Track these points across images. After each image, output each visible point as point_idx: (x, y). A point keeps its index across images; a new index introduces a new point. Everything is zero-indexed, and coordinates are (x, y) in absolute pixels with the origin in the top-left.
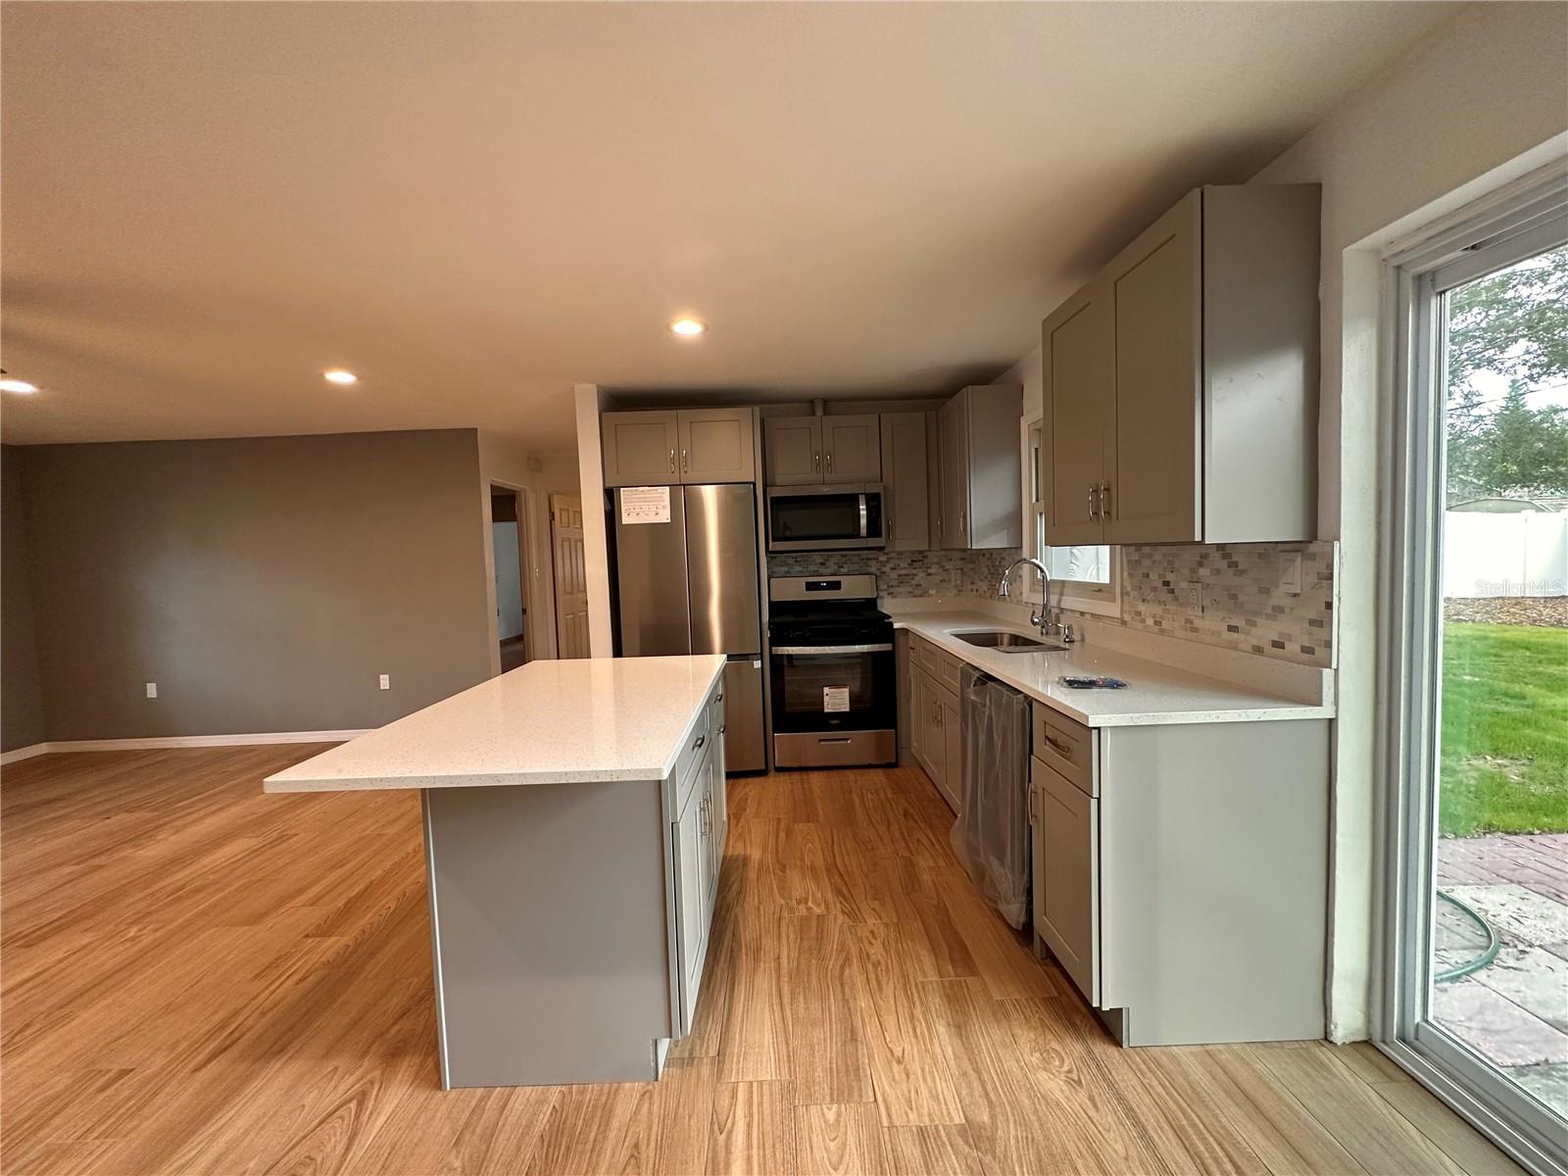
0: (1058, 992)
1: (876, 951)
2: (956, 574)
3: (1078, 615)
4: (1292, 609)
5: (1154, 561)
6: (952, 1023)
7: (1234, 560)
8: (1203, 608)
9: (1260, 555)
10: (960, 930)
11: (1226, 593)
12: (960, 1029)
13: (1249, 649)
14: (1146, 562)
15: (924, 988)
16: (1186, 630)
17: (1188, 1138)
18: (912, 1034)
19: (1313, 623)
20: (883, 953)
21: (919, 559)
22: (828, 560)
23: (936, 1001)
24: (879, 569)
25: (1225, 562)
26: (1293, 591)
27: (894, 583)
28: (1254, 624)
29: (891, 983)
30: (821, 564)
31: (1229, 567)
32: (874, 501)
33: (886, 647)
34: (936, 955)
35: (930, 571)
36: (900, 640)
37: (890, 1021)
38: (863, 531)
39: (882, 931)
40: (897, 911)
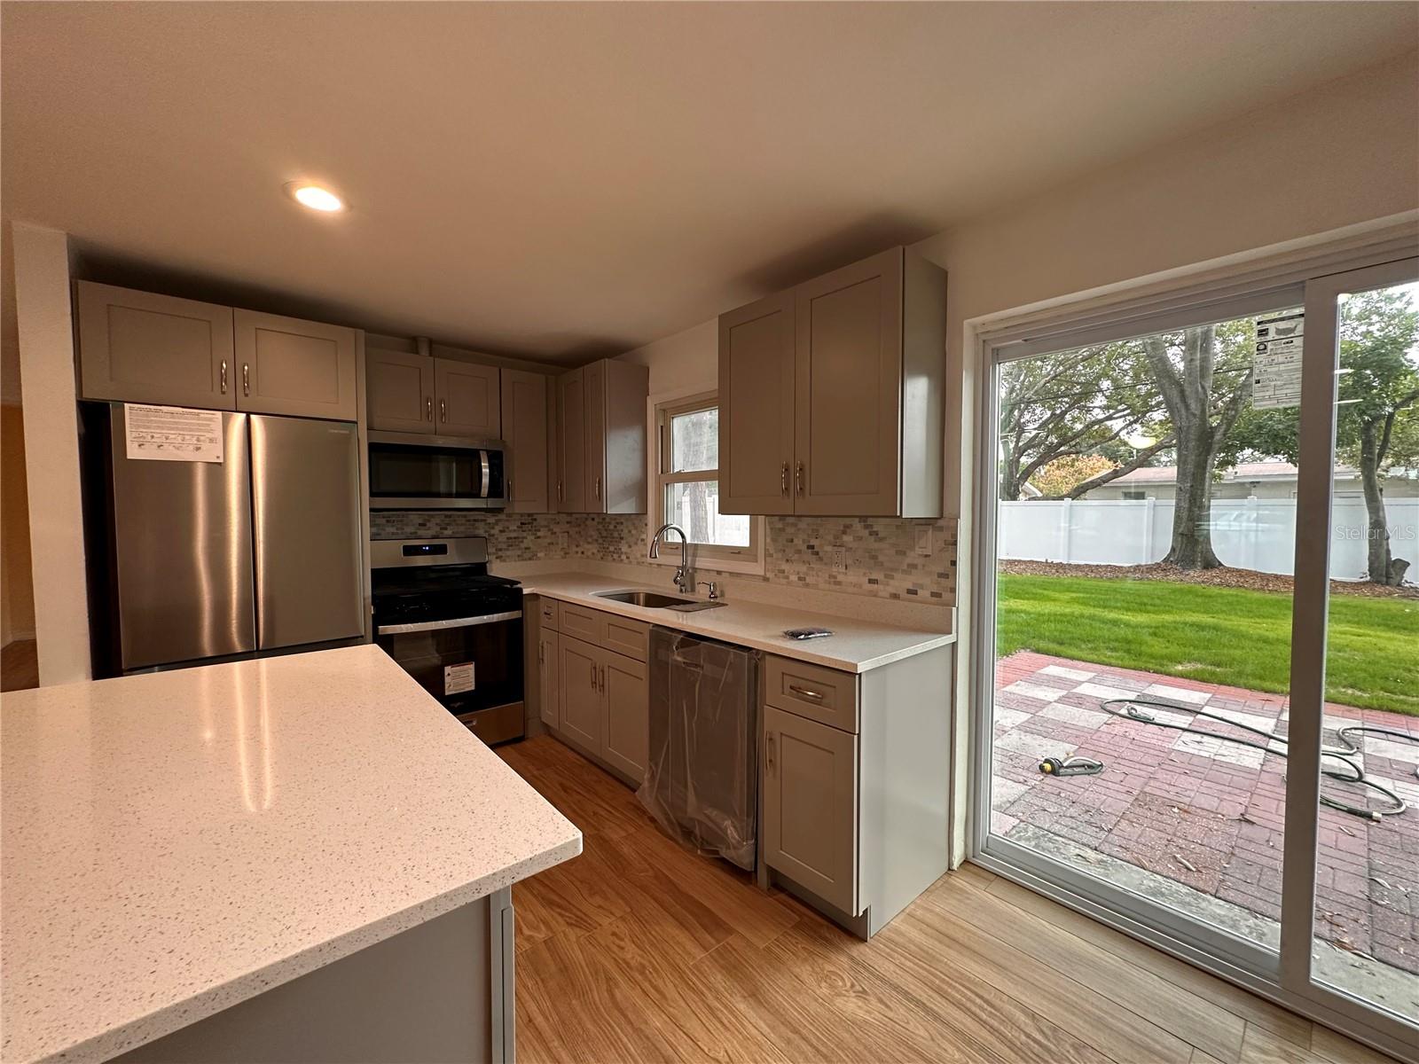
0: (800, 916)
1: (631, 953)
2: (562, 537)
3: (715, 574)
4: (924, 566)
5: (799, 530)
6: (746, 995)
7: (875, 529)
8: (846, 566)
9: (897, 526)
10: (691, 893)
11: (867, 554)
12: (755, 995)
13: (888, 596)
14: (790, 530)
15: (699, 970)
16: (830, 583)
17: (949, 994)
18: (722, 1029)
19: (941, 575)
20: (640, 952)
21: (528, 522)
22: (429, 521)
23: (718, 979)
24: (486, 532)
25: (867, 532)
26: (925, 553)
27: (504, 546)
28: (892, 578)
29: (667, 981)
30: (420, 525)
31: (871, 535)
32: (496, 460)
33: (515, 614)
34: (687, 929)
35: (539, 534)
36: (528, 605)
37: (693, 1025)
38: (485, 491)
39: (622, 929)
40: (623, 898)
